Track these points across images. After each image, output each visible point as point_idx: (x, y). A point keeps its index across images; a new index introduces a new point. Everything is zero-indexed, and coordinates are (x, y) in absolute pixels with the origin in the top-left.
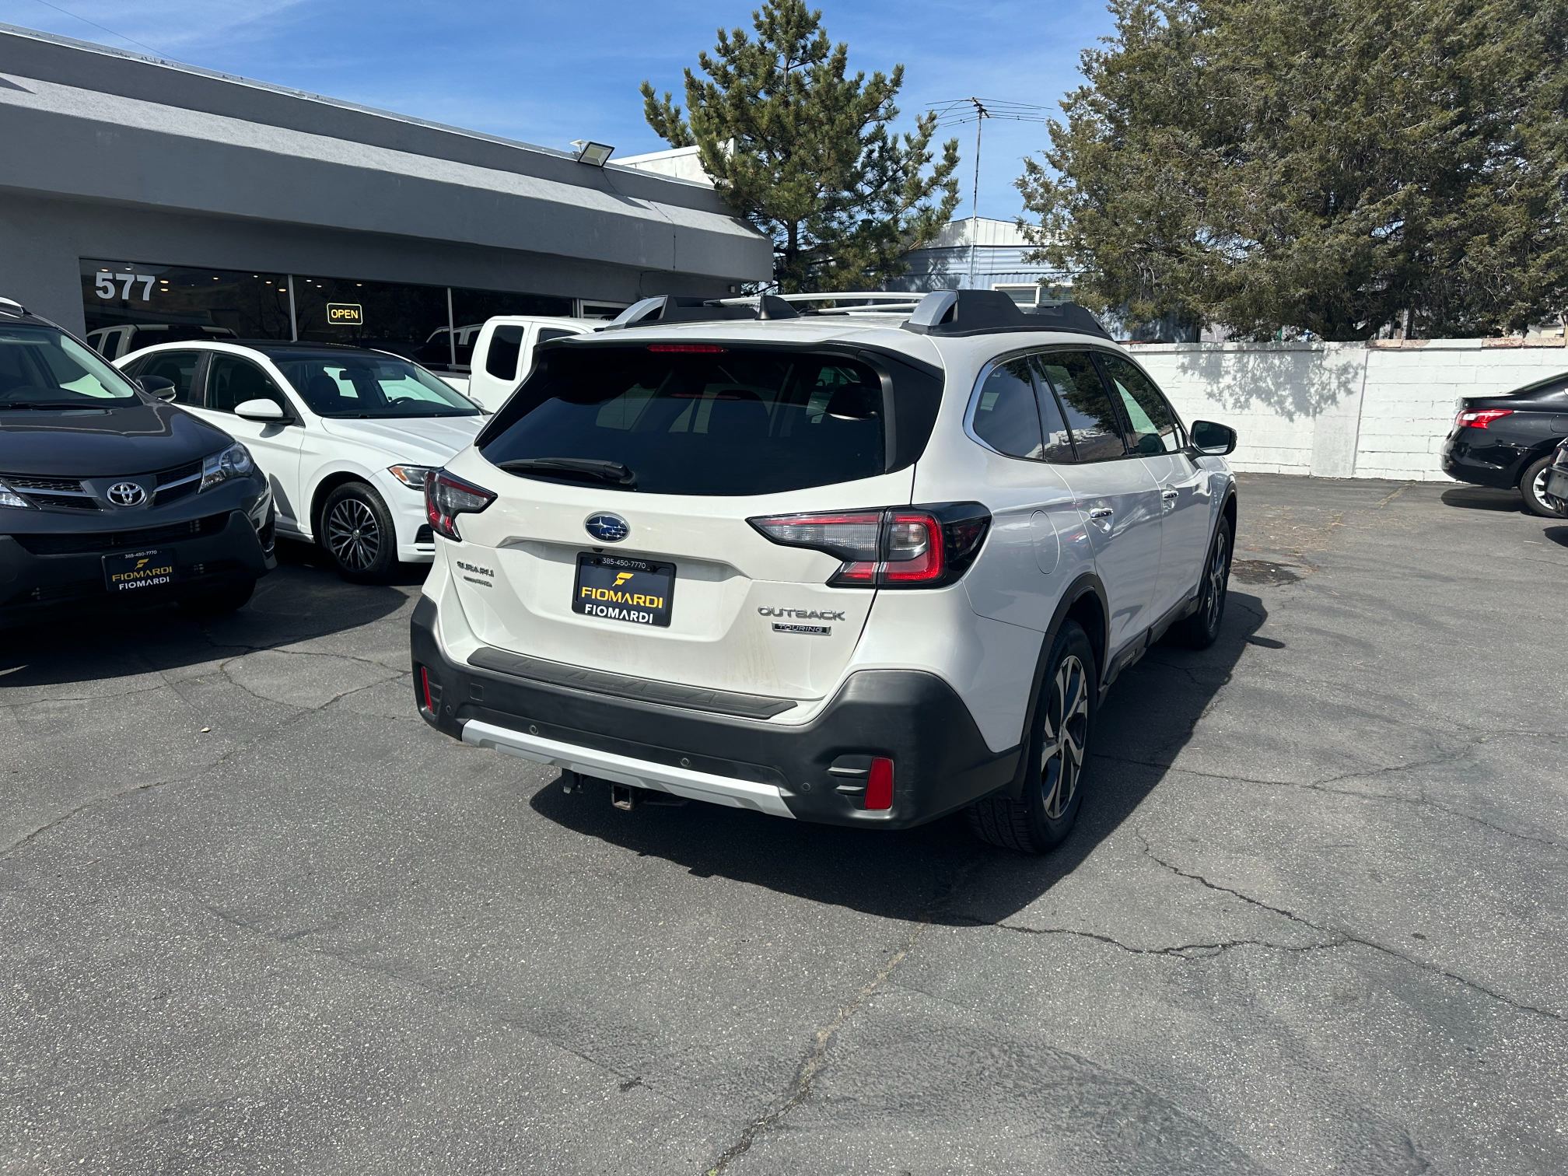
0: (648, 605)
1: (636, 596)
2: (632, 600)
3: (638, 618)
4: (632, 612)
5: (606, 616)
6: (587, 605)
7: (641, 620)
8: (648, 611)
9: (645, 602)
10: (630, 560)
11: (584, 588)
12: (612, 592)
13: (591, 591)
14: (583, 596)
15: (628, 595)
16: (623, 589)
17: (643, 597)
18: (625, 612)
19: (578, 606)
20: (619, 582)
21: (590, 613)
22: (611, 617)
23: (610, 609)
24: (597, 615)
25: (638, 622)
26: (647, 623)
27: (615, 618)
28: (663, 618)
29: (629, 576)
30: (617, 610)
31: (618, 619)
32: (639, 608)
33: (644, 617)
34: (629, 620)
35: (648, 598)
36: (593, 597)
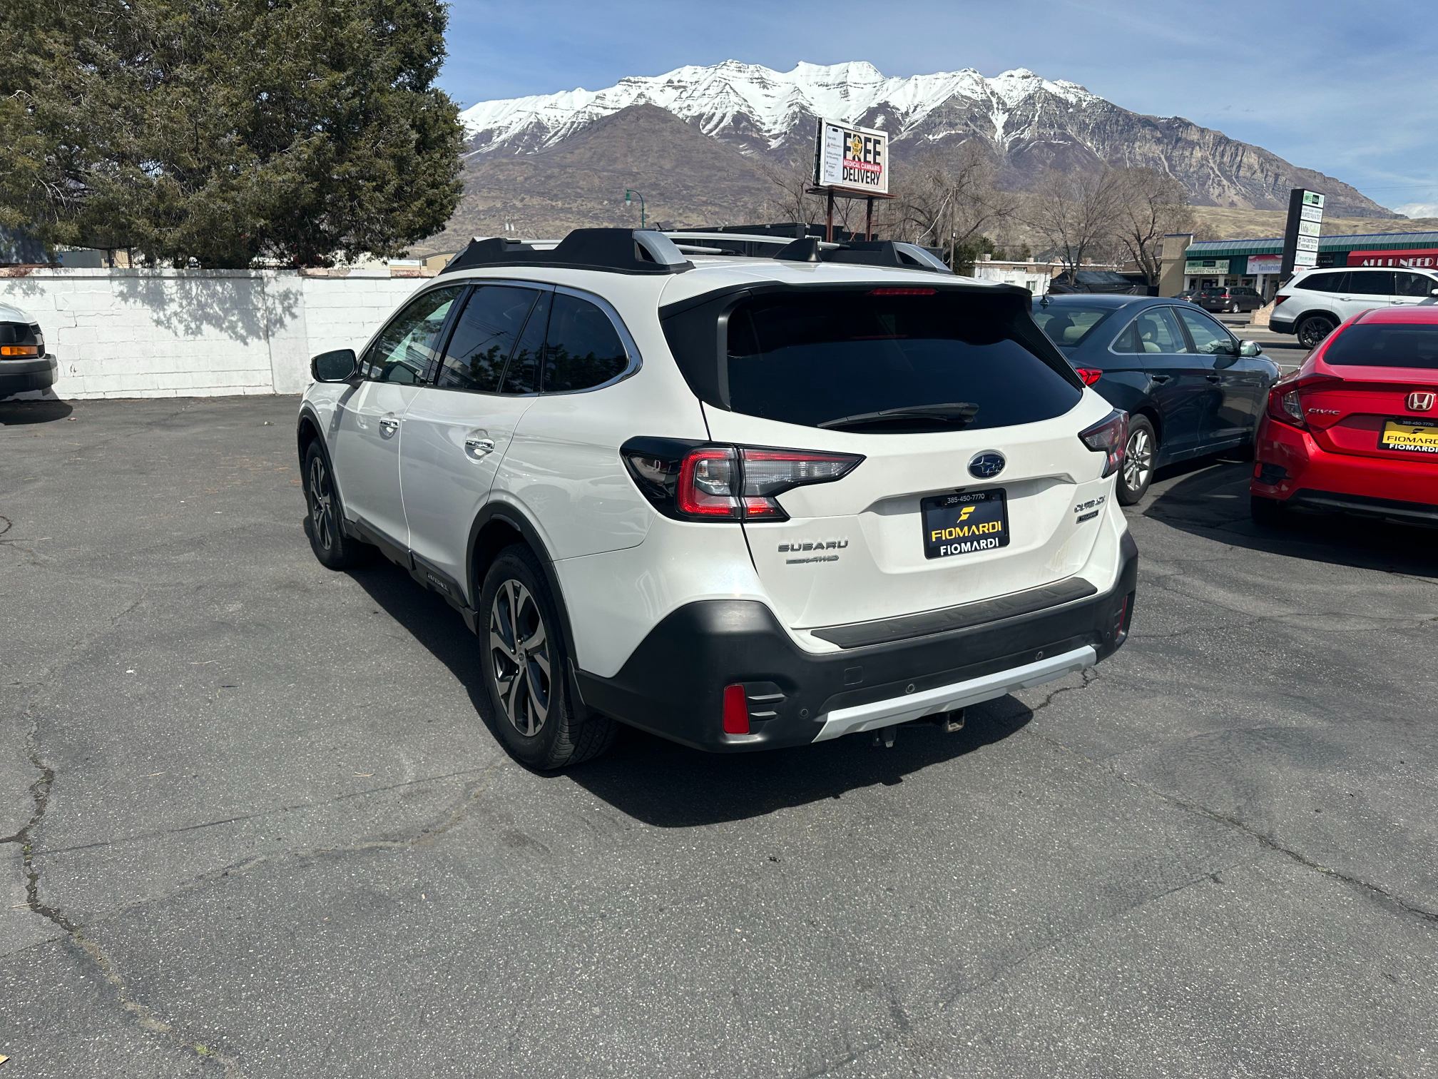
0: (991, 531)
1: (981, 526)
2: (978, 530)
3: (987, 545)
4: (981, 541)
5: (961, 552)
6: (942, 548)
7: (989, 546)
8: (992, 536)
9: (988, 529)
10: (970, 494)
11: (933, 533)
12: (958, 529)
13: (941, 533)
14: (934, 540)
15: (974, 527)
16: (969, 523)
17: (986, 525)
18: (975, 543)
19: (932, 551)
20: (964, 517)
21: (946, 554)
22: (965, 552)
23: (963, 545)
24: (952, 554)
25: (988, 548)
26: (995, 547)
27: (968, 552)
28: (1004, 539)
29: (971, 509)
30: (969, 544)
31: (971, 551)
32: (985, 536)
33: (991, 543)
34: (980, 550)
35: (991, 524)
36: (944, 538)
